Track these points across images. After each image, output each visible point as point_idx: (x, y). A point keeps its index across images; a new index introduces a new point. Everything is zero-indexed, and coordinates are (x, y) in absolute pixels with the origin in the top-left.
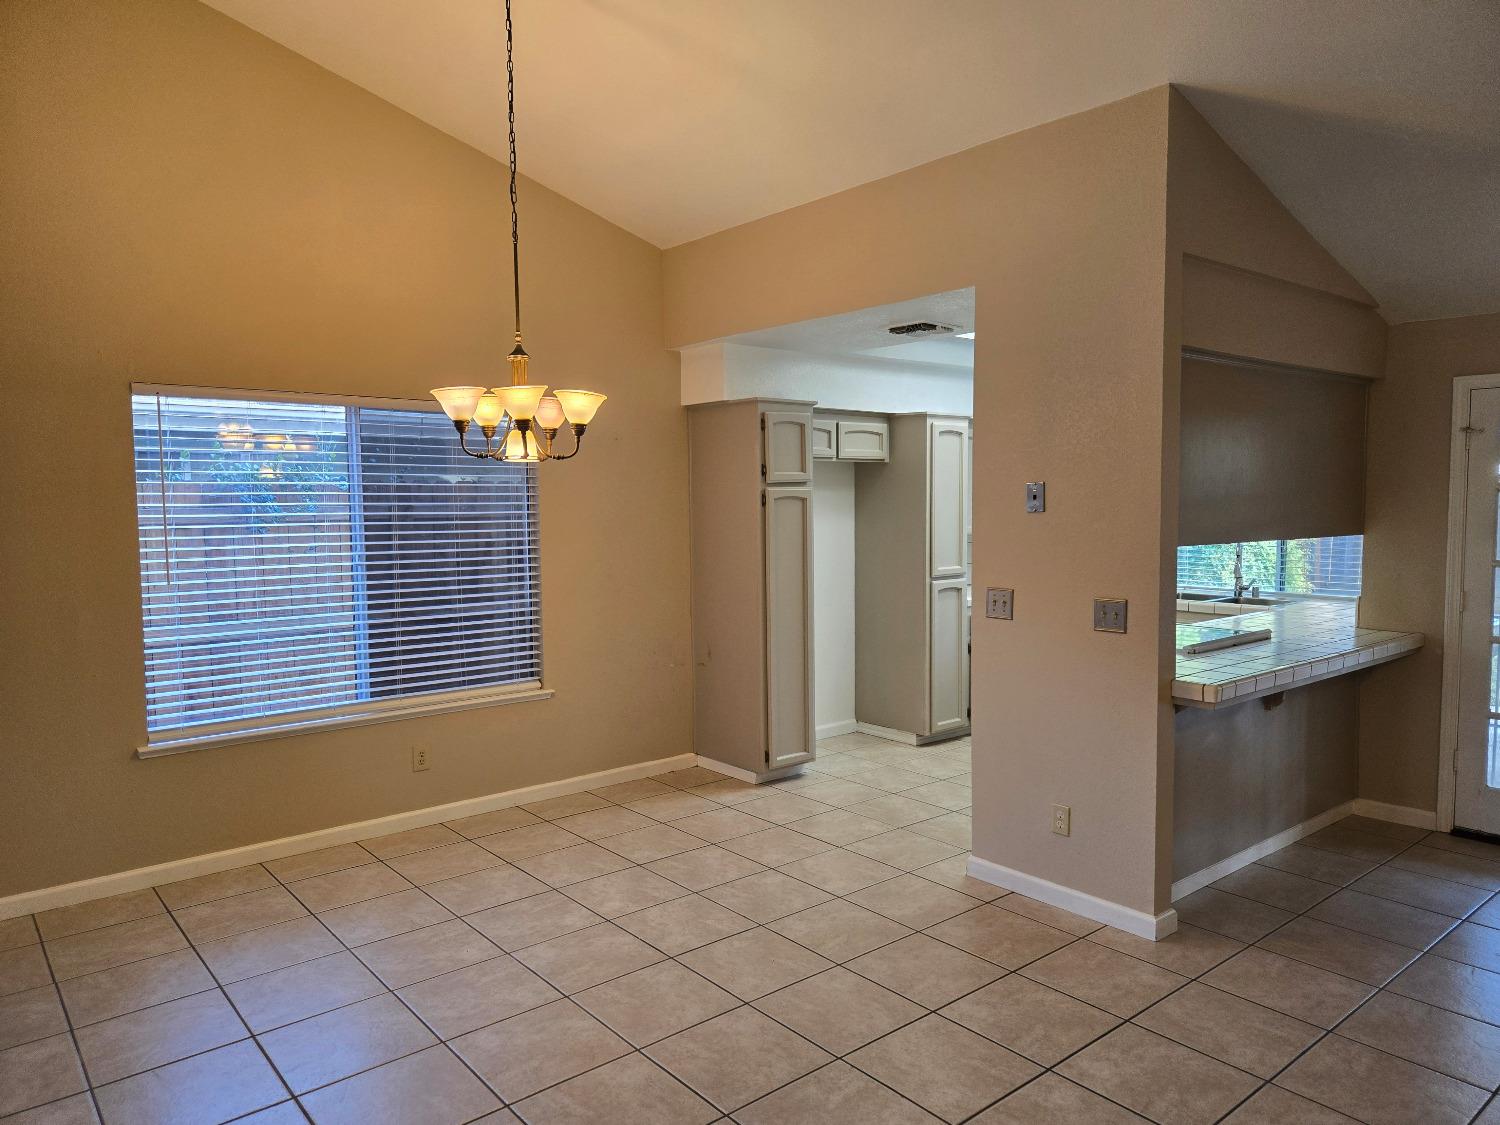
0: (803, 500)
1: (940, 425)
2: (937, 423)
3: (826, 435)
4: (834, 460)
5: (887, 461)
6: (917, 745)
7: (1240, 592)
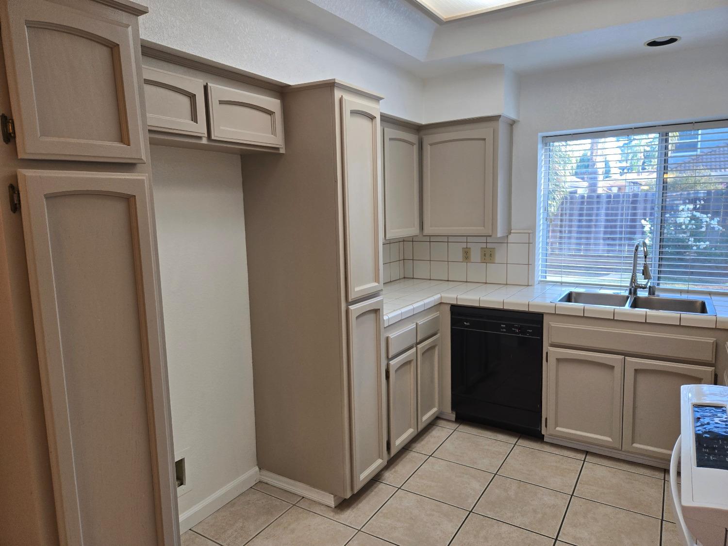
0: (129, 201)
1: (352, 102)
2: (347, 97)
3: (186, 101)
4: (204, 141)
5: (282, 151)
6: (335, 507)
7: (636, 291)
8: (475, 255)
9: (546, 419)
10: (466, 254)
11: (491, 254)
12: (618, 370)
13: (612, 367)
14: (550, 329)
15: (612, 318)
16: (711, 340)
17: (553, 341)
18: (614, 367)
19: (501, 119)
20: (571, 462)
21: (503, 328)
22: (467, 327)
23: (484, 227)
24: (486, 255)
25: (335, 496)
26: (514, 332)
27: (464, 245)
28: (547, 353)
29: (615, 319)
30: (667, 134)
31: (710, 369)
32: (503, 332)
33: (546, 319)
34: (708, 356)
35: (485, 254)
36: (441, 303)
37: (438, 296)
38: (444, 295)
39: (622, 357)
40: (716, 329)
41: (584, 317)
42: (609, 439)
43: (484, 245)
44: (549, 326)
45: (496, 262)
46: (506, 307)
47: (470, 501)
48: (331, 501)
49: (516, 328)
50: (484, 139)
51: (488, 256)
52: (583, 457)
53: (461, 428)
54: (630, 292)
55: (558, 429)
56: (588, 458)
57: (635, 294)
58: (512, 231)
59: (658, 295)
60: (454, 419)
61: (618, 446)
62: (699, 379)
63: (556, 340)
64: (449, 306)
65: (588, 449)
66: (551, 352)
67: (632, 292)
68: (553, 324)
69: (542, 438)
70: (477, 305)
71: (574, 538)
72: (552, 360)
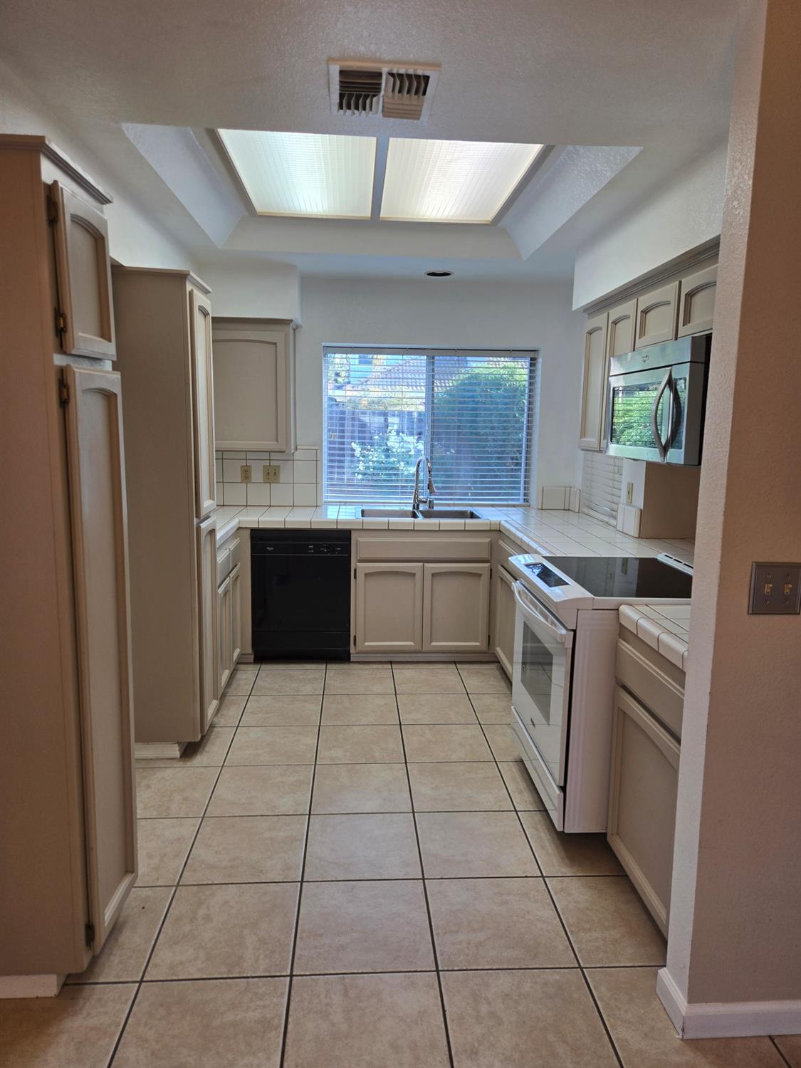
2: (197, 294)
6: (181, 757)
7: (418, 506)
8: (257, 474)
9: (355, 637)
10: (246, 475)
11: (275, 473)
12: (418, 576)
13: (413, 575)
14: (358, 545)
15: (412, 528)
16: (487, 540)
17: (361, 556)
18: (414, 574)
19: (292, 324)
20: (382, 672)
21: (311, 549)
22: (272, 552)
23: (277, 441)
24: (270, 474)
25: (179, 743)
26: (323, 552)
27: (244, 463)
28: (355, 570)
29: (415, 529)
30: (433, 358)
31: (487, 565)
32: (311, 553)
33: (354, 535)
34: (485, 555)
35: (268, 473)
36: (240, 528)
37: (237, 520)
38: (241, 518)
39: (421, 564)
40: (490, 531)
41: (388, 530)
42: (412, 643)
43: (267, 463)
44: (357, 542)
45: (281, 481)
46: (314, 527)
48: (175, 751)
49: (324, 547)
50: (275, 344)
51: (272, 475)
52: (389, 666)
53: (264, 667)
54: (414, 508)
55: (366, 644)
56: (394, 666)
57: (418, 508)
58: (298, 447)
59: (436, 508)
60: (252, 661)
61: (419, 648)
62: (479, 575)
63: (364, 555)
64: (249, 531)
65: (392, 659)
66: (359, 568)
67: (416, 507)
68: (360, 540)
69: (350, 658)
70: (282, 526)
71: (413, 720)
72: (360, 576)
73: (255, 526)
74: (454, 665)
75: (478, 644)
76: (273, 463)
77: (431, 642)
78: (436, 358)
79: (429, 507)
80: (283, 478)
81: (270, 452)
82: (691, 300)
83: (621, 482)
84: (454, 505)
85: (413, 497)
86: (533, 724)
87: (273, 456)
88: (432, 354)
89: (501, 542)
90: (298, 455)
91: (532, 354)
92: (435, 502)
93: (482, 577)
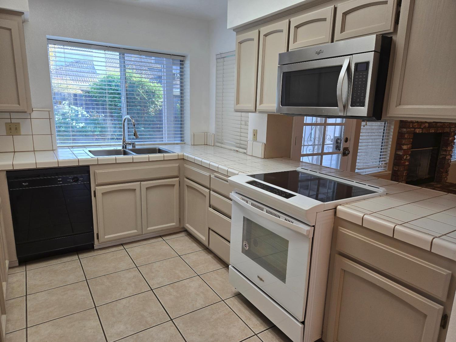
7: (126, 146)
9: (98, 234)
11: (16, 128)
12: (138, 191)
13: (135, 190)
14: (96, 174)
16: (177, 165)
20: (119, 252)
21: (60, 181)
22: (26, 186)
23: (19, 104)
26: (69, 182)
28: (94, 192)
29: (134, 161)
31: (177, 179)
32: (60, 184)
33: (92, 169)
34: (175, 173)
35: (10, 128)
39: (138, 183)
40: (178, 159)
42: (136, 231)
45: (22, 134)
47: (88, 302)
49: (70, 179)
51: (13, 129)
52: (122, 247)
53: (29, 267)
54: (123, 147)
55: (106, 237)
56: (125, 247)
57: (126, 148)
58: (34, 110)
59: (137, 147)
60: (17, 264)
61: (140, 233)
62: (173, 185)
63: (99, 181)
64: (5, 173)
65: (122, 243)
66: (98, 190)
67: (124, 147)
68: (97, 171)
69: (93, 247)
70: (34, 167)
71: (158, 284)
72: (99, 195)
73: (11, 168)
74: (161, 238)
75: (174, 224)
76: (13, 121)
77: (148, 227)
78: (125, 55)
79: (133, 147)
80: (23, 131)
81: (10, 112)
82: (346, 16)
83: (248, 129)
84: (144, 145)
85: (122, 141)
86: (261, 279)
87: (13, 115)
88: (123, 51)
89: (185, 165)
90: (34, 115)
91: (182, 59)
92: (136, 143)
93: (175, 186)
